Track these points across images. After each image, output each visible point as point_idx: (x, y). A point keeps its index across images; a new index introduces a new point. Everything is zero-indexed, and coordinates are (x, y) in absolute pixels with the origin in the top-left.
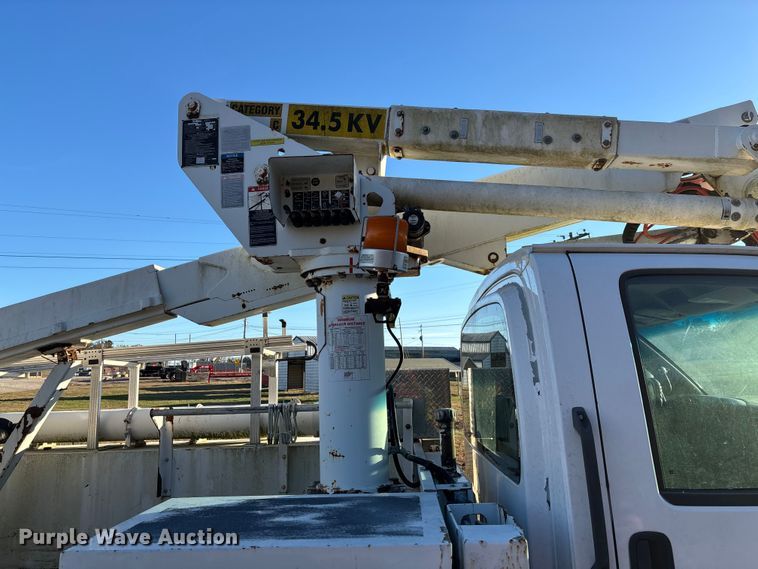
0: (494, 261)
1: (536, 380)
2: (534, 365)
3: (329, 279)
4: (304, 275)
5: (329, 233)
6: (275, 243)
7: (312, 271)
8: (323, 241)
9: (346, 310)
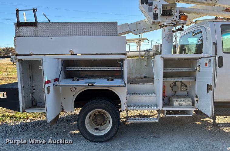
0: (191, 23)
1: (207, 40)
2: (207, 38)
3: (166, 26)
4: (160, 26)
5: (167, 17)
6: (158, 19)
7: (163, 24)
8: (166, 19)
9: (169, 31)
